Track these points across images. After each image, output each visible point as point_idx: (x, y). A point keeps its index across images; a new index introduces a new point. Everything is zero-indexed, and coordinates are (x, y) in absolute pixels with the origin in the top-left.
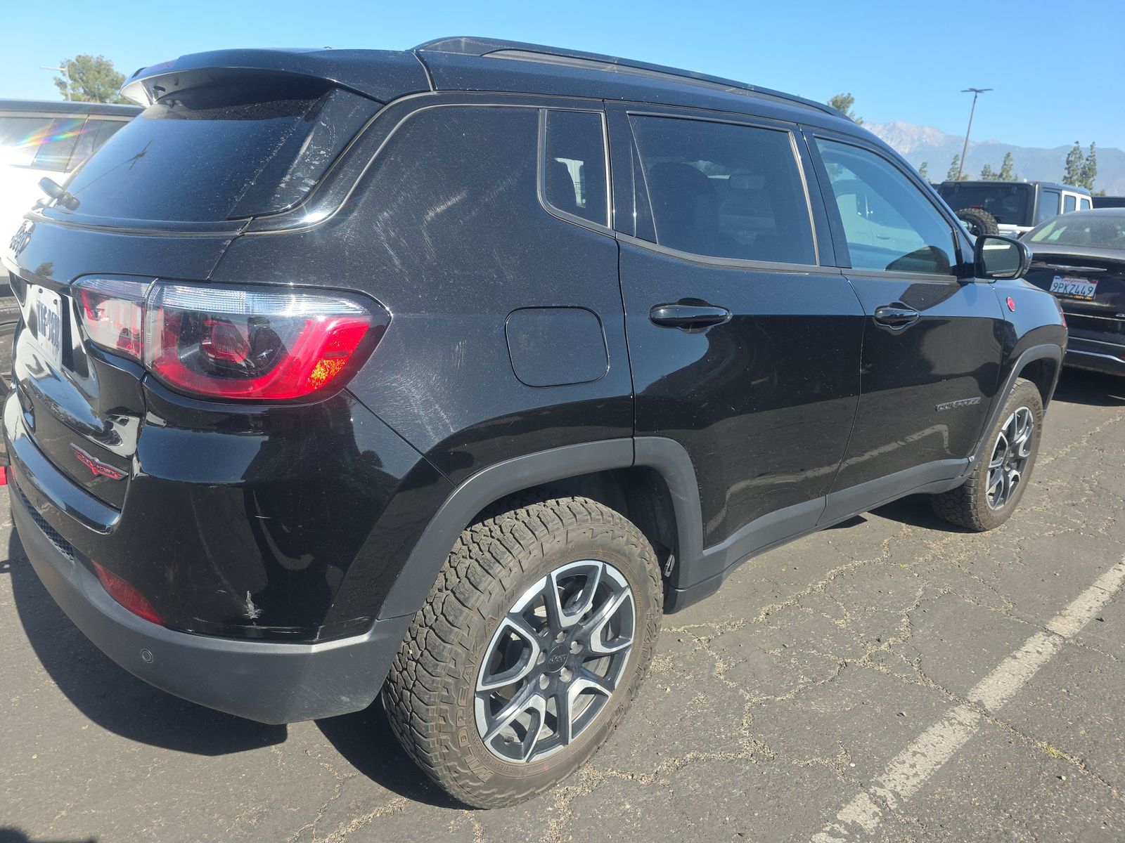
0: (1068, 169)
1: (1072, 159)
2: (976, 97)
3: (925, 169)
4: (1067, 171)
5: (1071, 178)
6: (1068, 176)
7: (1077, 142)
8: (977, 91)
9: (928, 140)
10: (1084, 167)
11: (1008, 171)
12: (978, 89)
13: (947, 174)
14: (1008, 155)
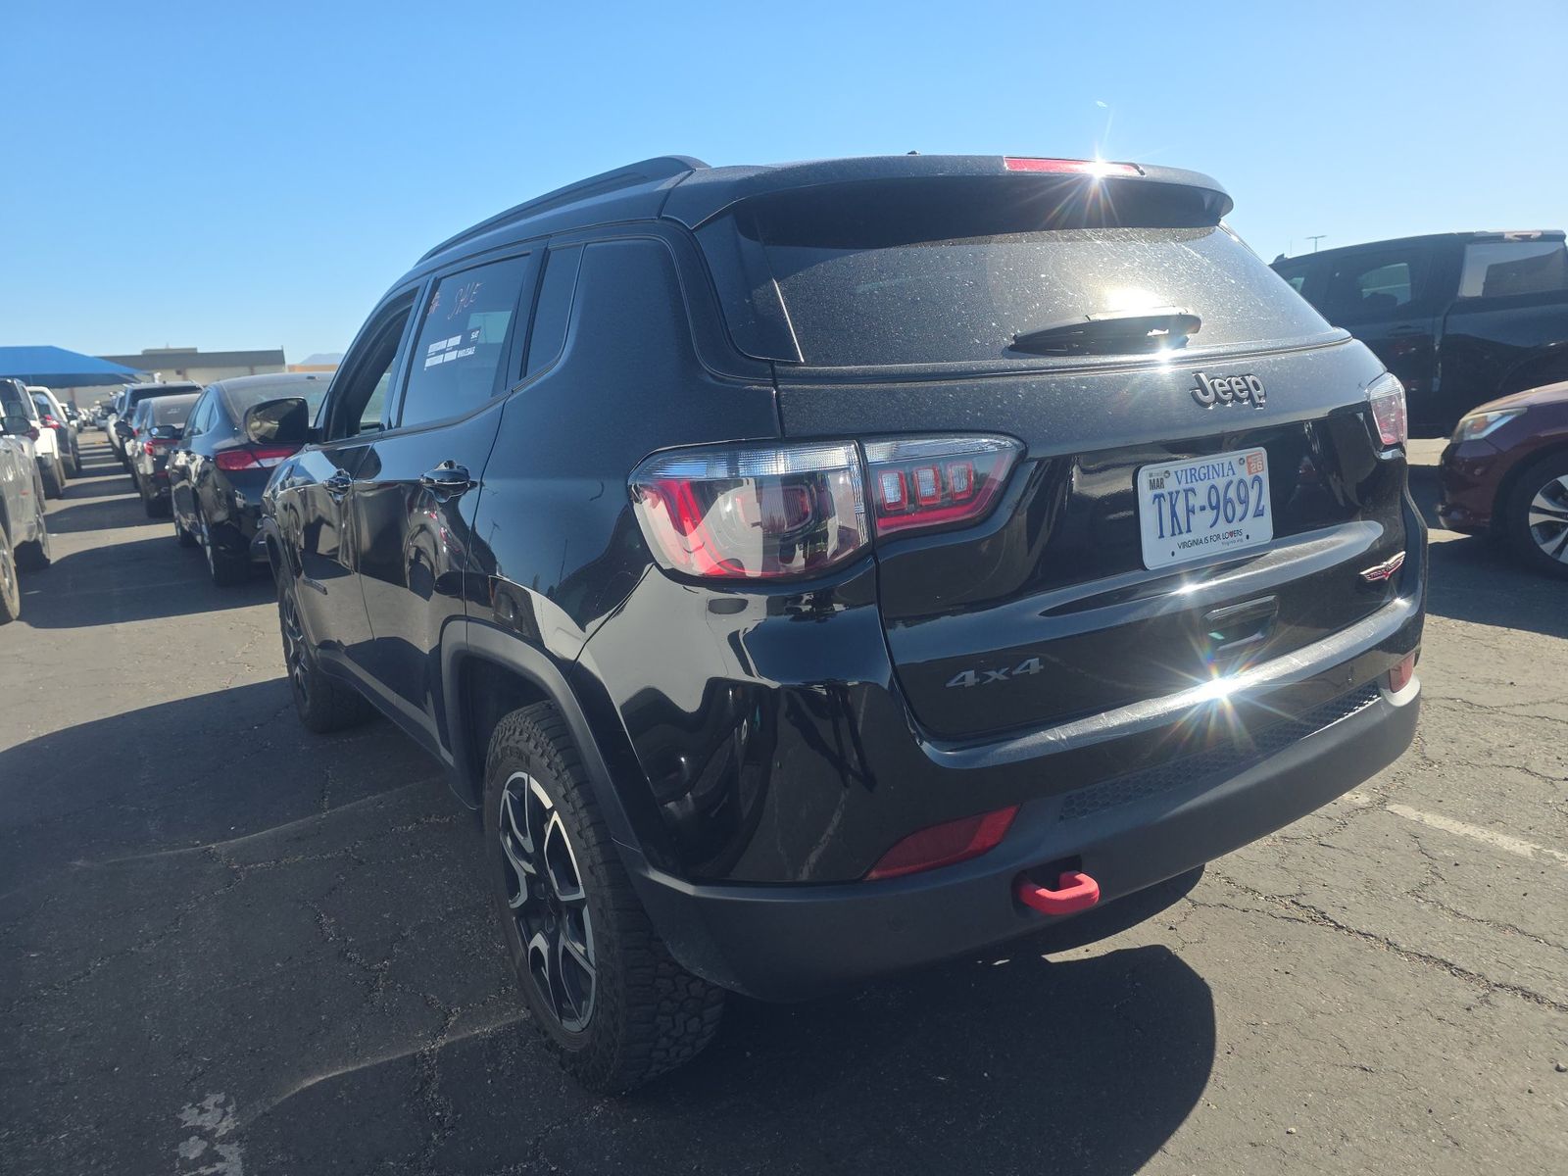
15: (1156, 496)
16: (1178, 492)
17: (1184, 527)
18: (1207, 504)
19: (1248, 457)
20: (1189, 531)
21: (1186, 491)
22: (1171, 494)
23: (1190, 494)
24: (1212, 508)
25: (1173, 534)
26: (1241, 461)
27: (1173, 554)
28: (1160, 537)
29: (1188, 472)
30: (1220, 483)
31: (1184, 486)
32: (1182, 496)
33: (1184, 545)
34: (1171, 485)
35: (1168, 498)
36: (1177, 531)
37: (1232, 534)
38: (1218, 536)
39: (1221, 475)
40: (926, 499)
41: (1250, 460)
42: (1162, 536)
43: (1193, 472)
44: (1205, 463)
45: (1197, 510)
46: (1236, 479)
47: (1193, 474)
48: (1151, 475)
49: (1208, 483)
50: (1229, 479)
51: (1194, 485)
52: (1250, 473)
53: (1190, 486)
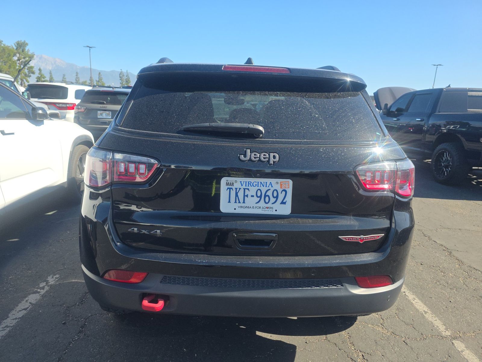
0: (121, 79)
1: (121, 76)
2: (90, 50)
3: (65, 77)
4: (120, 81)
5: (122, 83)
6: (121, 82)
7: (121, 70)
8: (90, 47)
9: (59, 64)
10: (126, 79)
11: (101, 80)
12: (90, 46)
13: (75, 80)
14: (100, 73)
15: (228, 188)
16: (240, 189)
17: (242, 201)
18: (255, 195)
19: (281, 182)
20: (244, 202)
21: (244, 189)
22: (236, 189)
23: (246, 190)
24: (258, 197)
25: (236, 202)
26: (277, 183)
27: (235, 209)
28: (228, 202)
29: (247, 183)
30: (264, 190)
31: (244, 187)
32: (242, 191)
33: (241, 207)
34: (237, 185)
35: (234, 190)
36: (237, 201)
37: (267, 208)
38: (260, 208)
39: (265, 186)
40: (131, 173)
41: (282, 183)
42: (229, 202)
43: (250, 183)
44: (257, 181)
45: (249, 196)
46: (272, 189)
47: (249, 183)
48: (227, 181)
49: (257, 188)
50: (269, 188)
51: (250, 187)
52: (281, 188)
53: (247, 187)
